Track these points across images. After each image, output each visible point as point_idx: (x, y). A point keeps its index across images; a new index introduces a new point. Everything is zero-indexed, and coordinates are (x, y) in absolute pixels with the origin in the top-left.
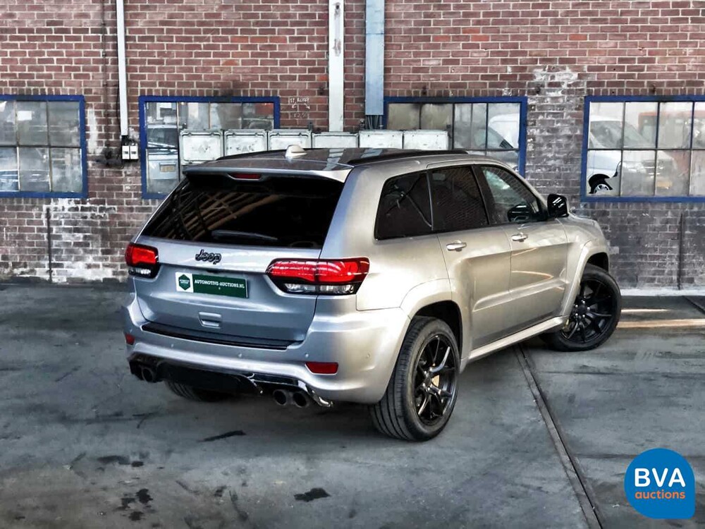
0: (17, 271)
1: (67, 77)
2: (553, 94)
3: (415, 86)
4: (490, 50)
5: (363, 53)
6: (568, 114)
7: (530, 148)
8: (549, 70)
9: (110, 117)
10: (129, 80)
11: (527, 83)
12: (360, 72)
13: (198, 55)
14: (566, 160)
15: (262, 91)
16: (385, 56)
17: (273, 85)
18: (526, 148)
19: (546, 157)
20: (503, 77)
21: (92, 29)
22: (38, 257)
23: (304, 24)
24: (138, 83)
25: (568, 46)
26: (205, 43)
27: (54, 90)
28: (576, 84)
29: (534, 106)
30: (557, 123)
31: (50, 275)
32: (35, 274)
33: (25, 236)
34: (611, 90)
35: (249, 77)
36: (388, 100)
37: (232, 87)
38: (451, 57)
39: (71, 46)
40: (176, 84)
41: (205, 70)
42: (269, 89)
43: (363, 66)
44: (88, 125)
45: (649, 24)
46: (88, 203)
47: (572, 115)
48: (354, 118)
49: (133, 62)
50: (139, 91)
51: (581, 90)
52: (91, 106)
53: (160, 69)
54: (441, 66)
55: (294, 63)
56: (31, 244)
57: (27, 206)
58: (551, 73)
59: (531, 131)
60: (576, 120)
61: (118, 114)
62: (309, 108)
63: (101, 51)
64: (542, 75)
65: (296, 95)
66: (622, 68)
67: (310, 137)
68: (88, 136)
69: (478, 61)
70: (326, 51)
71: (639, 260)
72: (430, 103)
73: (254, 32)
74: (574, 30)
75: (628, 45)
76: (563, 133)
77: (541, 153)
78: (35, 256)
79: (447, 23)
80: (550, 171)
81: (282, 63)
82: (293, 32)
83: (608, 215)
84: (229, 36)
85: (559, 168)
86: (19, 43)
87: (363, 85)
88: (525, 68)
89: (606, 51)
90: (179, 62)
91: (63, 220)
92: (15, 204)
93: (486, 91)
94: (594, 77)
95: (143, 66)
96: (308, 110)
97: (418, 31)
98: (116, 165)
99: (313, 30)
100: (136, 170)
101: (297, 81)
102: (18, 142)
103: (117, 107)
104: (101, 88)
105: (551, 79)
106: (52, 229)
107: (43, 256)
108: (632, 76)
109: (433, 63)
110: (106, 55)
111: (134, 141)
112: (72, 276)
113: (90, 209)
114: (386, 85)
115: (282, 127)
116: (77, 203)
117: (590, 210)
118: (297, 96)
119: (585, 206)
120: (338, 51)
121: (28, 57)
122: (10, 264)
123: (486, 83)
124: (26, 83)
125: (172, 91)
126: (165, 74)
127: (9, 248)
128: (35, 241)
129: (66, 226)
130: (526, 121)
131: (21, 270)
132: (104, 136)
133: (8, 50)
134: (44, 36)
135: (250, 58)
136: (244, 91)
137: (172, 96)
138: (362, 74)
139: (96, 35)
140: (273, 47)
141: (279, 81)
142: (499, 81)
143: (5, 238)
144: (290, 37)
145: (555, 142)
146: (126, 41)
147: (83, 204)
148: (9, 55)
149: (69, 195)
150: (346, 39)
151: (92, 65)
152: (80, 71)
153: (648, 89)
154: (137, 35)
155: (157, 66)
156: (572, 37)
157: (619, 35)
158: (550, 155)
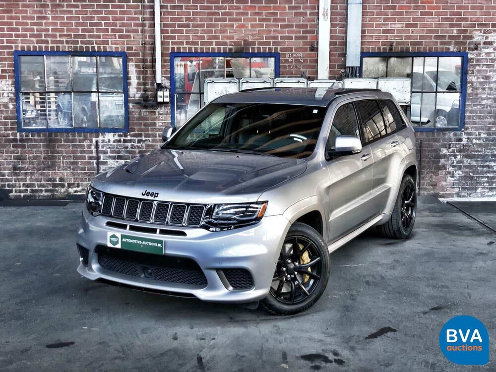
0: (71, 190)
1: (113, 37)
2: (487, 51)
3: (384, 44)
4: (441, 17)
5: (346, 19)
7: (469, 91)
8: (484, 33)
9: (147, 68)
10: (162, 40)
11: (468, 42)
12: (342, 33)
13: (216, 20)
14: (495, 100)
15: (266, 48)
16: (362, 21)
17: (274, 43)
18: (466, 90)
19: (480, 97)
20: (450, 37)
22: (89, 179)
24: (169, 42)
26: (223, 11)
27: (102, 48)
29: (473, 59)
30: (489, 72)
33: (78, 162)
35: (256, 37)
36: (364, 54)
37: (243, 46)
38: (411, 22)
39: (116, 13)
40: (199, 43)
41: (222, 32)
42: (271, 46)
43: (344, 29)
44: (130, 75)
46: (129, 136)
48: (336, 69)
49: (165, 25)
50: (170, 48)
52: (132, 60)
53: (187, 32)
54: (404, 28)
55: (292, 26)
56: (84, 169)
57: (79, 139)
58: (486, 35)
59: (470, 78)
61: (153, 67)
62: (302, 61)
63: (140, 16)
64: (479, 36)
65: (292, 51)
67: (306, 84)
68: (130, 84)
69: (432, 25)
70: (316, 17)
72: (395, 57)
73: (261, 2)
76: (494, 80)
77: (477, 94)
78: (86, 178)
80: (484, 108)
81: (282, 26)
82: (291, 2)
84: (242, 6)
85: (490, 106)
86: (74, 10)
87: (345, 44)
88: (467, 31)
90: (202, 26)
91: (109, 150)
92: (71, 138)
93: (437, 47)
95: (173, 29)
96: (302, 63)
97: (387, 2)
98: (152, 107)
100: (167, 110)
101: (293, 40)
102: (72, 89)
103: (154, 61)
104: (141, 45)
105: (485, 39)
106: (100, 156)
109: (398, 26)
110: (144, 20)
111: (166, 88)
113: (130, 141)
114: (362, 43)
115: (281, 76)
116: (120, 136)
118: (294, 52)
120: (326, 17)
121: (81, 21)
122: (66, 184)
123: (438, 42)
124: (80, 41)
125: (196, 49)
126: (191, 35)
127: (65, 172)
128: (86, 166)
129: (111, 155)
130: (467, 71)
131: (75, 189)
132: (142, 84)
133: (65, 16)
134: (94, 5)
135: (258, 23)
136: (252, 48)
137: (196, 53)
138: (343, 35)
139: (136, 4)
140: (276, 14)
141: (280, 40)
142: (447, 40)
143: (62, 165)
144: (289, 6)
145: (487, 87)
146: (160, 9)
147: (124, 137)
148: (65, 19)
149: (114, 130)
150: (332, 8)
151: (133, 28)
152: (123, 32)
154: (169, 5)
155: (184, 29)
158: (484, 96)
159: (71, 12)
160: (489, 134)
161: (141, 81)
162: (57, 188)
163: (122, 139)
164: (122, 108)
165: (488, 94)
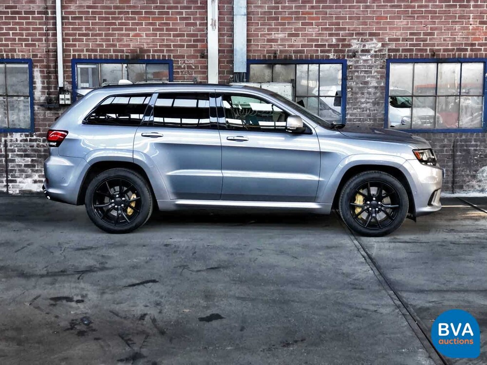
1: (20, 45)
2: (364, 58)
3: (268, 52)
4: (320, 27)
5: (232, 29)
6: (375, 72)
7: (349, 95)
8: (362, 41)
9: (50, 74)
10: (65, 48)
11: (346, 50)
12: (230, 42)
13: (114, 30)
14: (374, 104)
15: (160, 55)
16: (248, 30)
17: (168, 51)
18: (346, 95)
19: (360, 101)
20: (330, 46)
21: (37, 11)
23: (190, 8)
24: (71, 49)
25: (374, 24)
26: (119, 21)
27: (10, 55)
28: (380, 51)
29: (352, 66)
30: (368, 78)
31: (7, 188)
34: (404, 55)
35: (151, 45)
36: (250, 62)
37: (138, 53)
38: (293, 32)
39: (22, 24)
40: (98, 50)
41: (119, 40)
42: (165, 54)
43: (231, 38)
44: (35, 80)
45: (430, 9)
46: (35, 136)
47: (378, 72)
48: (225, 75)
49: (67, 35)
50: (72, 55)
51: (383, 55)
52: (37, 66)
53: (87, 40)
54: (287, 38)
55: (183, 35)
58: (364, 43)
59: (350, 83)
60: (381, 76)
61: (56, 72)
62: (194, 67)
63: (44, 27)
64: (357, 44)
65: (184, 58)
66: (412, 40)
68: (35, 88)
69: (312, 34)
70: (205, 27)
72: (279, 64)
73: (154, 13)
74: (378, 13)
75: (416, 23)
76: (372, 85)
77: (356, 99)
79: (291, 8)
80: (363, 111)
81: (174, 36)
82: (181, 13)
84: (136, 16)
87: (232, 51)
88: (345, 39)
89: (401, 27)
90: (100, 35)
91: (16, 148)
93: (318, 55)
94: (393, 46)
95: (74, 37)
96: (193, 69)
97: (270, 13)
98: (55, 109)
99: (197, 12)
101: (185, 48)
103: (56, 67)
104: (45, 53)
105: (363, 47)
106: (9, 155)
107: (2, 175)
108: (419, 45)
109: (281, 35)
110: (47, 30)
111: (68, 91)
112: (23, 189)
113: (36, 140)
114: (248, 51)
115: (174, 81)
116: (26, 136)
118: (186, 59)
120: (214, 27)
123: (318, 50)
125: (95, 56)
126: (90, 43)
129: (18, 153)
130: (346, 77)
132: (47, 88)
134: (3, 17)
135: (151, 32)
136: (147, 55)
137: (95, 59)
138: (231, 44)
139: (40, 15)
140: (168, 24)
141: (172, 48)
142: (327, 48)
144: (180, 17)
145: (366, 91)
146: (62, 20)
147: (31, 137)
149: (20, 130)
150: (219, 19)
151: (38, 37)
152: (29, 41)
153: (430, 54)
154: (70, 16)
155: (84, 38)
156: (378, 18)
157: (410, 16)
158: (363, 100)
161: (46, 85)
163: (28, 138)
164: (28, 110)
165: (367, 98)
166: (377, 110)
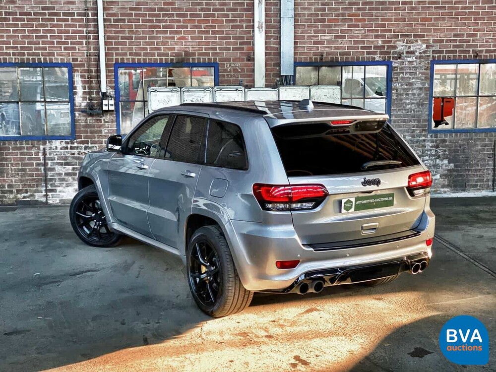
0: (19, 196)
1: (58, 49)
2: (409, 59)
3: (315, 54)
4: (366, 29)
5: (279, 31)
6: (420, 73)
7: (394, 97)
8: (407, 43)
9: (92, 79)
10: (106, 51)
11: (392, 52)
12: (277, 45)
13: (158, 32)
14: (418, 105)
15: (206, 58)
16: (295, 33)
17: (213, 54)
18: (391, 96)
19: (404, 102)
20: (375, 47)
21: (77, 13)
22: (37, 185)
23: (236, 10)
24: (113, 53)
25: (419, 26)
26: (164, 24)
27: (48, 59)
28: (425, 52)
29: (397, 67)
30: (412, 79)
31: (47, 198)
32: (35, 198)
33: (26, 169)
34: (448, 56)
35: (196, 49)
36: (297, 64)
37: (183, 56)
38: (340, 34)
39: (61, 26)
40: (142, 54)
41: (164, 43)
42: (211, 57)
43: (278, 40)
44: (75, 85)
45: (473, 10)
46: (76, 143)
47: (422, 73)
48: (272, 78)
49: (109, 38)
50: (114, 59)
51: (428, 56)
52: (78, 70)
53: (130, 43)
54: (333, 40)
55: (229, 38)
56: (32, 175)
57: (27, 147)
58: (409, 45)
59: (395, 85)
60: (425, 77)
61: (98, 77)
62: (240, 70)
63: (85, 29)
64: (402, 46)
65: (230, 61)
66: (455, 41)
67: (244, 92)
68: (75, 93)
69: (358, 36)
70: (252, 30)
71: (467, 173)
72: (325, 66)
73: (199, 15)
74: (424, 15)
75: (460, 25)
76: (417, 86)
77: (401, 100)
78: (34, 184)
79: (337, 9)
80: (408, 112)
81: (220, 38)
82: (227, 16)
83: (447, 142)
84: (182, 19)
85: (414, 110)
86: (19, 23)
87: (279, 54)
88: (391, 41)
89: (445, 29)
90: (145, 38)
91: (56, 157)
92: (18, 146)
93: (364, 57)
94: (437, 47)
95: (117, 41)
96: (239, 72)
97: (317, 15)
98: (98, 115)
100: (112, 118)
101: (231, 51)
102: (20, 99)
103: (98, 71)
104: (86, 57)
105: (408, 49)
106: (48, 163)
107: (41, 184)
108: (462, 46)
109: (328, 37)
110: (88, 33)
111: (111, 97)
112: (63, 198)
113: (77, 148)
114: (295, 54)
115: (220, 84)
116: (67, 143)
117: (434, 139)
118: (232, 62)
119: (431, 136)
120: (261, 30)
121: (27, 34)
122: (15, 190)
124: (26, 53)
125: (139, 59)
126: (134, 46)
127: (13, 179)
128: (34, 173)
129: (58, 161)
130: (392, 78)
131: (23, 195)
132: (88, 93)
133: (11, 29)
134: (39, 18)
135: (197, 35)
136: (192, 58)
137: (139, 63)
138: (277, 46)
139: (80, 17)
140: (214, 27)
141: (218, 51)
142: (373, 50)
143: (10, 172)
144: (226, 20)
145: (411, 93)
146: (104, 22)
147: (71, 144)
148: (12, 32)
149: (61, 138)
150: (266, 21)
151: (78, 40)
152: (68, 45)
153: (473, 55)
154: (112, 18)
155: (127, 41)
156: (423, 19)
157: (454, 18)
158: (408, 102)
159: (17, 25)
160: (413, 136)
161: (87, 90)
162: (6, 195)
163: (69, 146)
164: (69, 117)
165: (411, 99)
166: (421, 112)
